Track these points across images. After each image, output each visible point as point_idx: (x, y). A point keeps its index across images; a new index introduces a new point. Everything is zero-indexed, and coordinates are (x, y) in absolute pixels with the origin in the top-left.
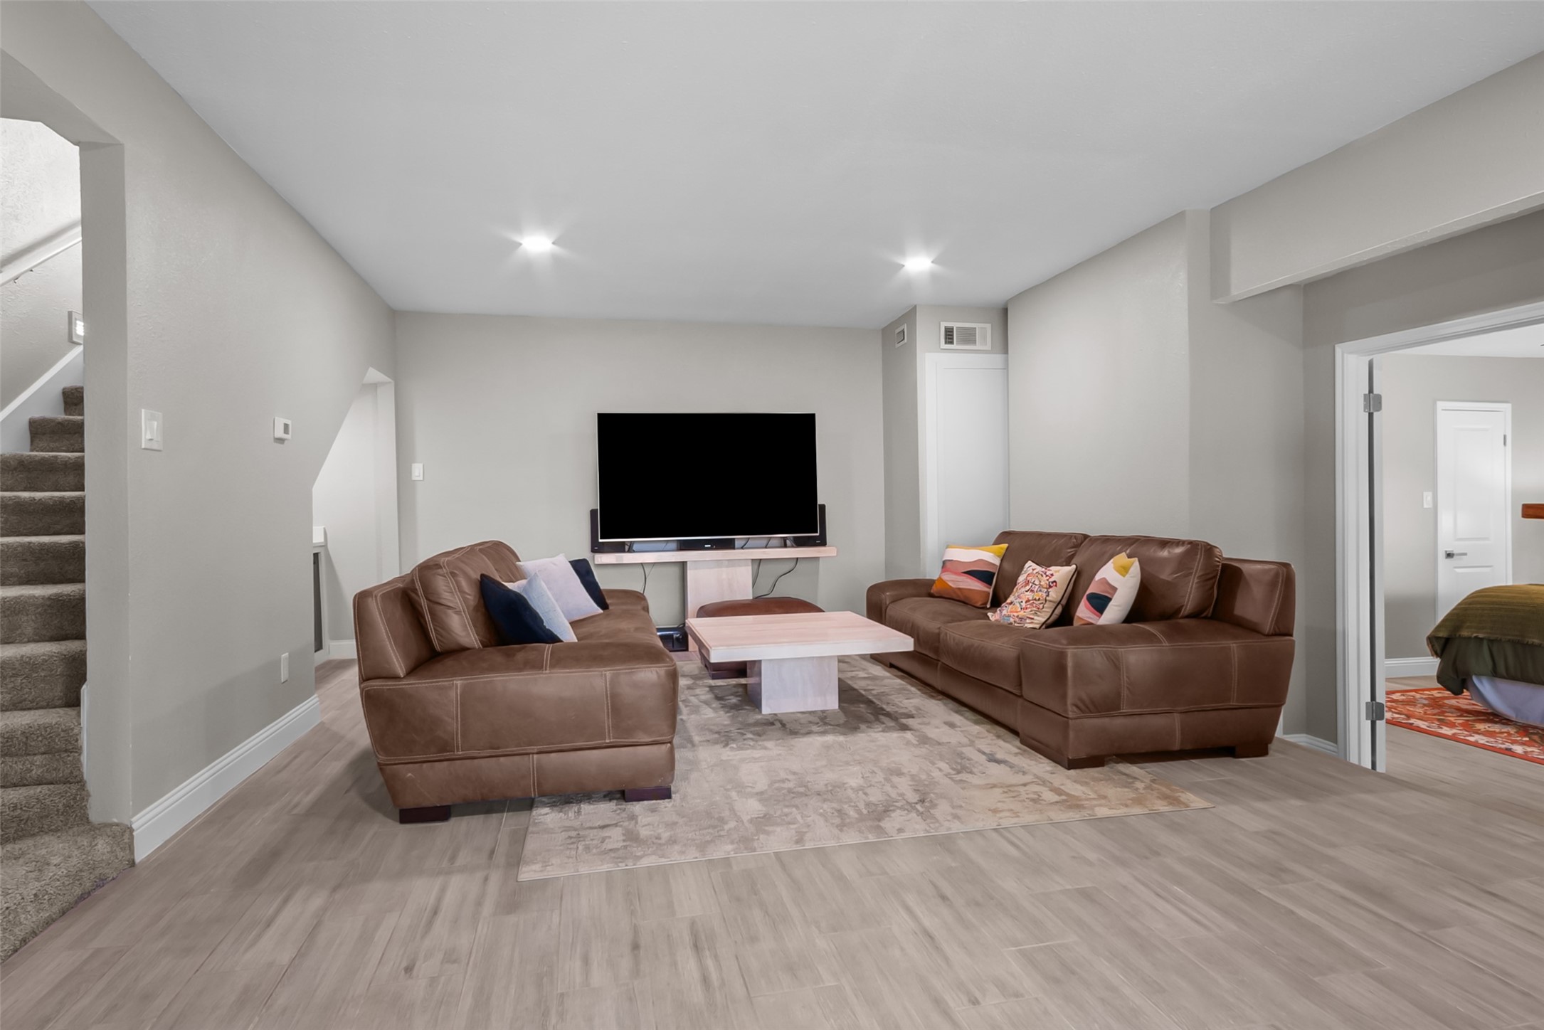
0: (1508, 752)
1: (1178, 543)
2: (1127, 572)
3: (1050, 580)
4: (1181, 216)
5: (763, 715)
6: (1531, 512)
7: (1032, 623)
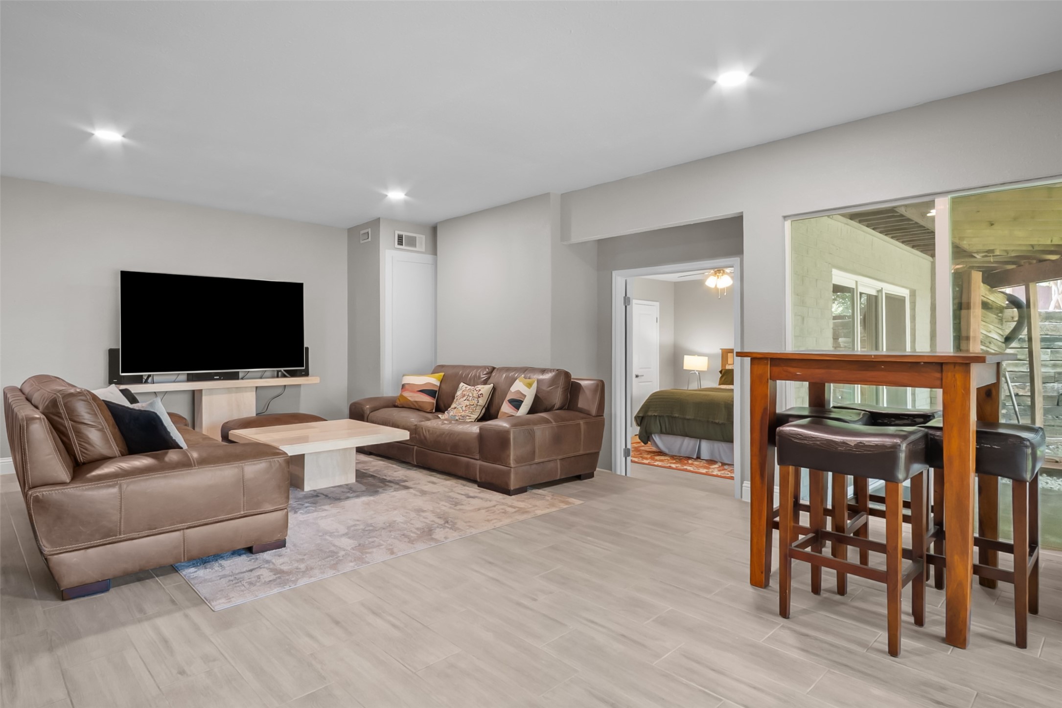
0: (670, 468)
1: (550, 370)
2: (531, 386)
3: (479, 393)
4: (547, 195)
5: (305, 492)
6: (739, 354)
7: (470, 419)
